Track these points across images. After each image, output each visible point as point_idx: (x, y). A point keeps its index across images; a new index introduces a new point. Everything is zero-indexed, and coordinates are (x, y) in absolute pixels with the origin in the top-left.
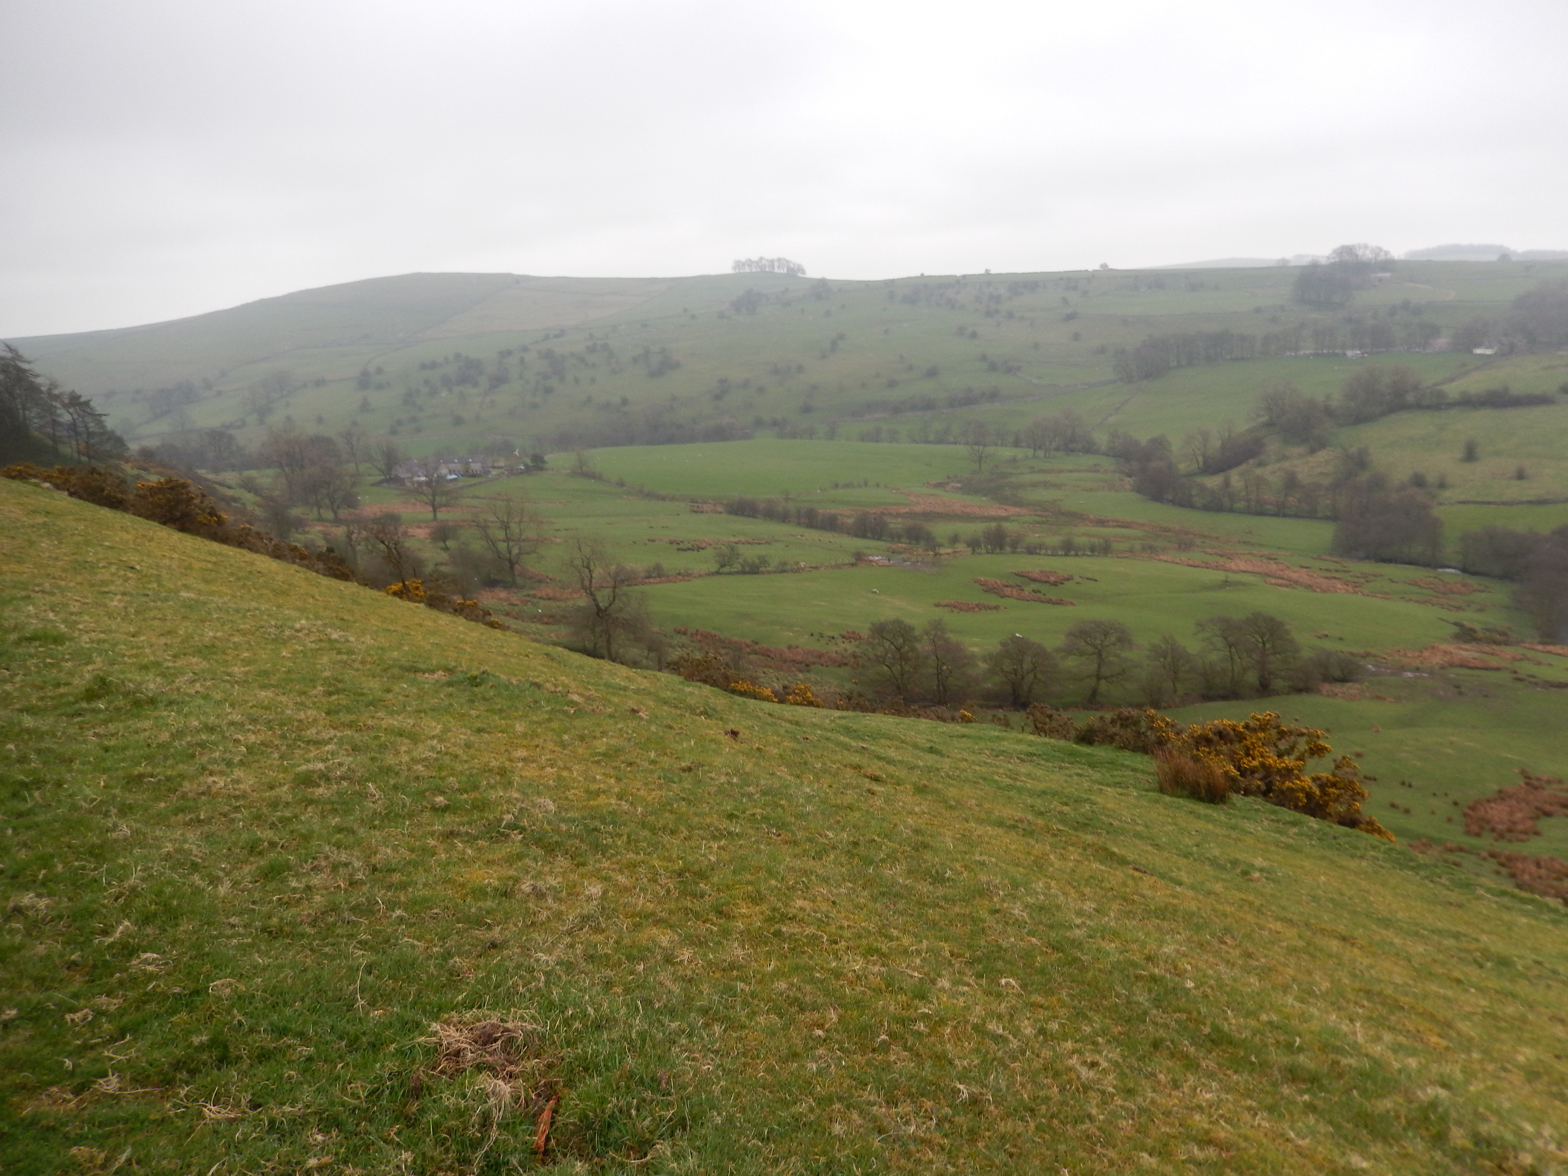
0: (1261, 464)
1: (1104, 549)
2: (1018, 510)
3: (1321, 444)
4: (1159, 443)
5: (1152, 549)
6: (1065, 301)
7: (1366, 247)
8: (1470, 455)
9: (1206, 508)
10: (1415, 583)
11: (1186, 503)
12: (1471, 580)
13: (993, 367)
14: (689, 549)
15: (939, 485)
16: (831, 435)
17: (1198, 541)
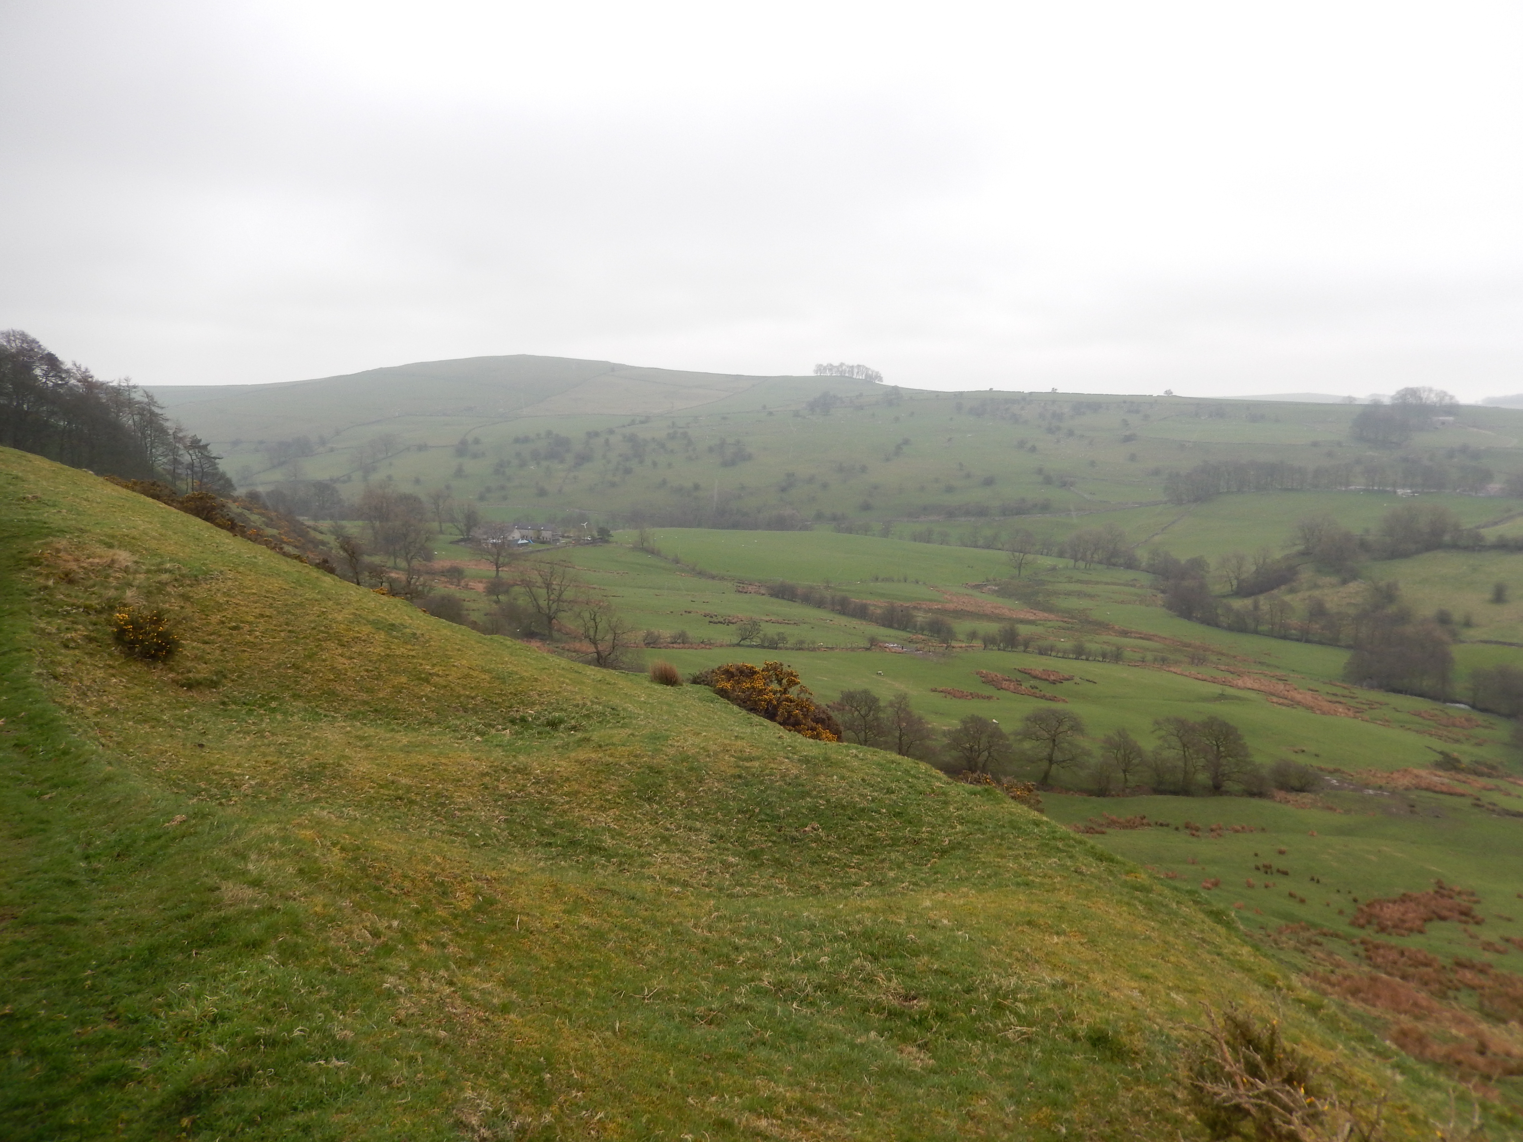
0: (1292, 591)
1: (1117, 657)
2: (1046, 615)
3: (1353, 576)
4: (1197, 564)
5: (1164, 660)
6: (1125, 423)
7: (1431, 390)
8: (1499, 596)
9: (1230, 628)
10: (1418, 714)
11: (1211, 622)
12: (1477, 716)
13: (1048, 481)
14: (720, 622)
15: (977, 587)
16: (886, 533)
17: (1214, 658)
